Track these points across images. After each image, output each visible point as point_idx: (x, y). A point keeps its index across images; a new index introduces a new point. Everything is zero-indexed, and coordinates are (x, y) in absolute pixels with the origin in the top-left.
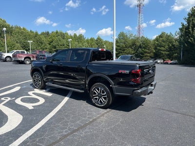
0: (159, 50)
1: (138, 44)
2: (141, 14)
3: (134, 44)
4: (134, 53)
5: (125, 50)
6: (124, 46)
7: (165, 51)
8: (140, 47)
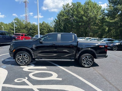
0: (43, 32)
1: (29, 27)
2: (27, 8)
3: (26, 27)
4: (27, 33)
5: (20, 30)
6: (20, 28)
7: (45, 32)
8: (31, 29)
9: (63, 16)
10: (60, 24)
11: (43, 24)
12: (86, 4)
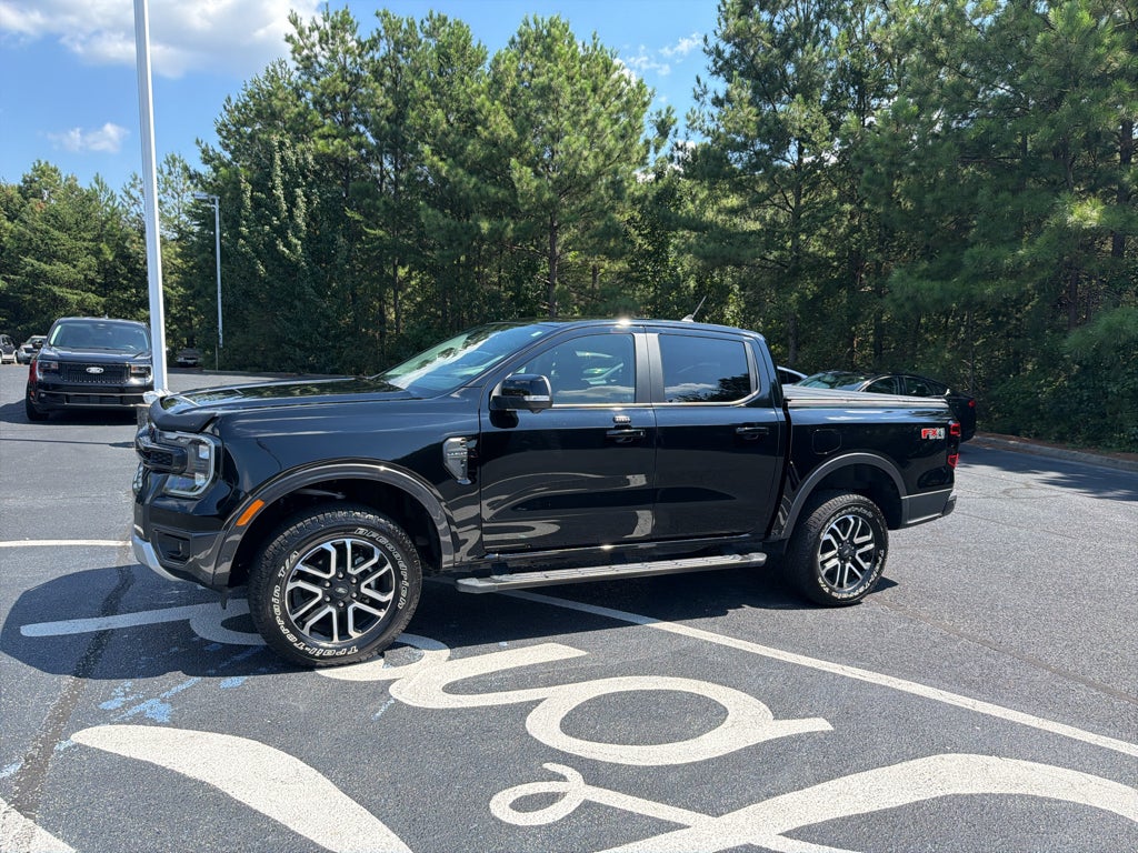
9: (300, 129)
10: (264, 207)
11: (29, 190)
12: (525, 46)
